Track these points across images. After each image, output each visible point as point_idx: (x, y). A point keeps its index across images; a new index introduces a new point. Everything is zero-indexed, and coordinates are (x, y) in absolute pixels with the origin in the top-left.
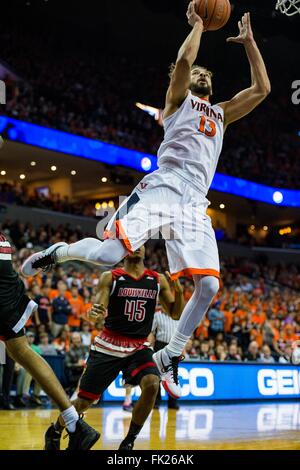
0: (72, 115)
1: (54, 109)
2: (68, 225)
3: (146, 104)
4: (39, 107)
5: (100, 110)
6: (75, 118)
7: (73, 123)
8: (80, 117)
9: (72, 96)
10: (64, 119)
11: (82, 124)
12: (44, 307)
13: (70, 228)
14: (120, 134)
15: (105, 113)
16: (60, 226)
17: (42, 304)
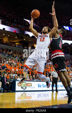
0: (8, 21)
1: (4, 20)
3: (26, 19)
5: (15, 21)
6: (9, 22)
7: (8, 23)
9: (8, 17)
10: (6, 23)
11: (11, 24)
13: (8, 49)
14: (20, 26)
15: (16, 21)
16: (5, 48)
17: (0, 67)
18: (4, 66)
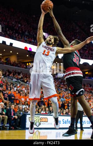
0: (17, 34)
1: (12, 32)
2: (16, 70)
4: (7, 32)
5: (26, 33)
7: (17, 37)
8: (20, 35)
9: (17, 28)
10: (14, 36)
11: (20, 37)
12: (6, 97)
13: (16, 71)
14: (33, 41)
15: (28, 34)
16: (13, 70)
17: (6, 96)
18: (11, 94)
